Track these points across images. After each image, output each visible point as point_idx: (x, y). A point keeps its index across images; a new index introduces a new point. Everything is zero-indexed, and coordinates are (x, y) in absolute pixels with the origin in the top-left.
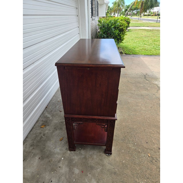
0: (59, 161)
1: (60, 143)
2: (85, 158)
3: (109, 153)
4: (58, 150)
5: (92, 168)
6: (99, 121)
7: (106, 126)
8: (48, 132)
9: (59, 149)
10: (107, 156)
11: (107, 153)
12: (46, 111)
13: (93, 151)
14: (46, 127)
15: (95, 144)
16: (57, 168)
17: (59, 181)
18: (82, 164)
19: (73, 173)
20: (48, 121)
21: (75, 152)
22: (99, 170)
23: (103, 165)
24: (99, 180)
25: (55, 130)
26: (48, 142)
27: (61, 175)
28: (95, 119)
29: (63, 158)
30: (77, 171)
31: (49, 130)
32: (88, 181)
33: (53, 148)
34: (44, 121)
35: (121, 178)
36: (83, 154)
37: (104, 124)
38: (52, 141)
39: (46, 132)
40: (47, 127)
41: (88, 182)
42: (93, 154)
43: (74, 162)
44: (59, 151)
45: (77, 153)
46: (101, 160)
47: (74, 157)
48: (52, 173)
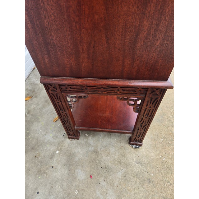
0: (52, 157)
1: (53, 125)
2: (95, 152)
3: (137, 145)
4: (49, 137)
5: (107, 170)
6: (123, 91)
7: (139, 102)
8: (35, 108)
9: (51, 135)
10: (133, 149)
11: (133, 144)
12: (32, 74)
13: (109, 140)
14: (32, 100)
15: (112, 130)
16: (47, 169)
17: (50, 193)
18: (90, 162)
19: (75, 178)
20: (36, 90)
21: (78, 140)
22: (120, 174)
23: (127, 166)
24: (121, 192)
25: (47, 104)
26: (35, 123)
27: (54, 183)
28: (115, 87)
29: (58, 152)
30: (81, 175)
31: (38, 104)
32: (102, 194)
33: (43, 134)
34: (30, 90)
35: (161, 190)
36: (92, 144)
37: (135, 98)
38: (41, 123)
39: (32, 107)
40: (34, 100)
41: (101, 197)
42: (110, 144)
43: (77, 159)
44: (52, 139)
45: (82, 142)
46: (123, 155)
47: (76, 151)
48: (40, 177)
